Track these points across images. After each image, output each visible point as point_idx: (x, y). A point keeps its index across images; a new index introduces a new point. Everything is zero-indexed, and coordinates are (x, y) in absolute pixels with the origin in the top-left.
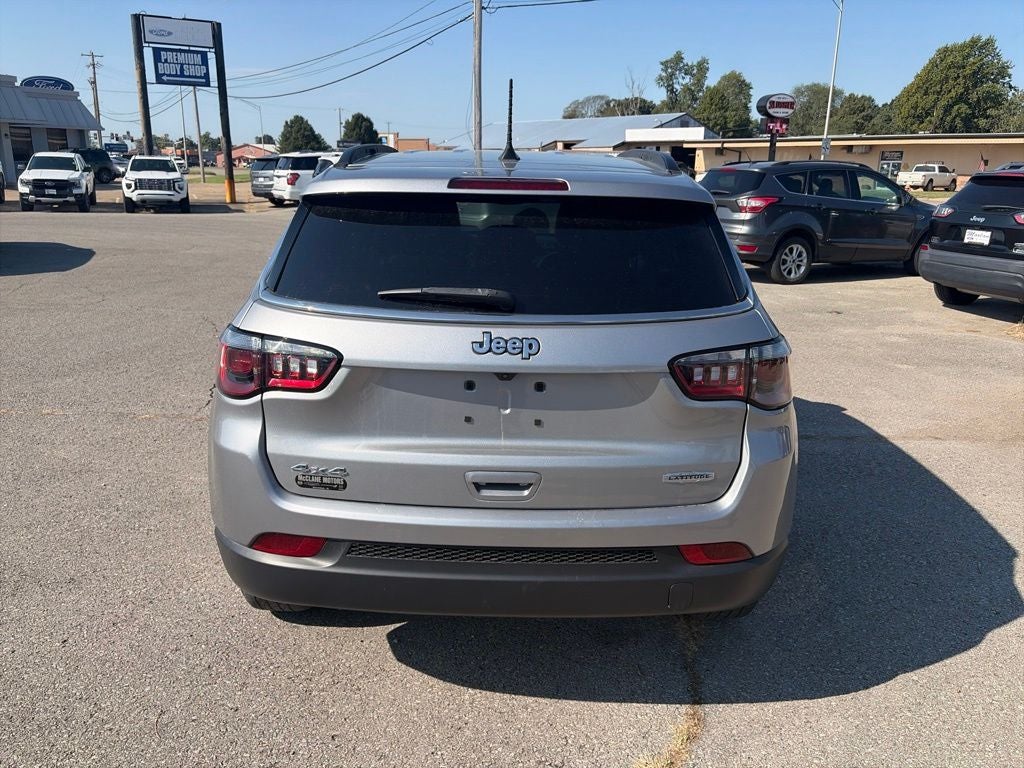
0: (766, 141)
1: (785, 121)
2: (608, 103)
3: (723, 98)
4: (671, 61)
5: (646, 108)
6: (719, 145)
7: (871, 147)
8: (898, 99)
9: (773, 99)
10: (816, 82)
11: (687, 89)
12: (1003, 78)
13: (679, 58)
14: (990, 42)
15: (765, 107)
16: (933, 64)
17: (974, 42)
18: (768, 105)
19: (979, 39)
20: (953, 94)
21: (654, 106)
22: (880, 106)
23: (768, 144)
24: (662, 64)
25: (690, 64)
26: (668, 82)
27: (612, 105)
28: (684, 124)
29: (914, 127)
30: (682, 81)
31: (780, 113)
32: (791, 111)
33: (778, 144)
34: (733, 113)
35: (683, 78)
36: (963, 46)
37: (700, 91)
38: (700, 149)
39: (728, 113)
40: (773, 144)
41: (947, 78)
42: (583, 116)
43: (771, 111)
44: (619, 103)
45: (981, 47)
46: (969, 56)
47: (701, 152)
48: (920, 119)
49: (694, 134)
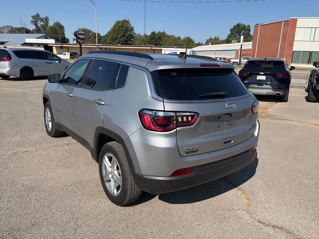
0: (78, 45)
1: (83, 39)
2: (12, 28)
3: (56, 30)
4: (35, 16)
5: (28, 32)
6: (61, 46)
7: (106, 48)
8: (107, 34)
9: (79, 32)
10: (84, 28)
11: (42, 26)
12: (133, 31)
13: (38, 15)
14: (128, 21)
15: (77, 35)
16: (115, 26)
17: (125, 20)
18: (78, 34)
19: (126, 20)
20: (121, 34)
21: (30, 31)
22: (102, 36)
23: (79, 46)
24: (32, 16)
25: (42, 18)
26: (35, 23)
27: (14, 29)
28: (46, 38)
29: (113, 43)
30: (40, 24)
31: (82, 37)
32: (84, 36)
33: (82, 46)
34: (60, 35)
35: (40, 22)
36: (122, 21)
37: (47, 27)
38: (54, 46)
39: (58, 35)
40: (81, 46)
41: (119, 30)
42: (3, 33)
43: (79, 36)
44: (16, 29)
45: (126, 22)
46: (123, 24)
47: (55, 47)
48: (114, 40)
49: (51, 41)
